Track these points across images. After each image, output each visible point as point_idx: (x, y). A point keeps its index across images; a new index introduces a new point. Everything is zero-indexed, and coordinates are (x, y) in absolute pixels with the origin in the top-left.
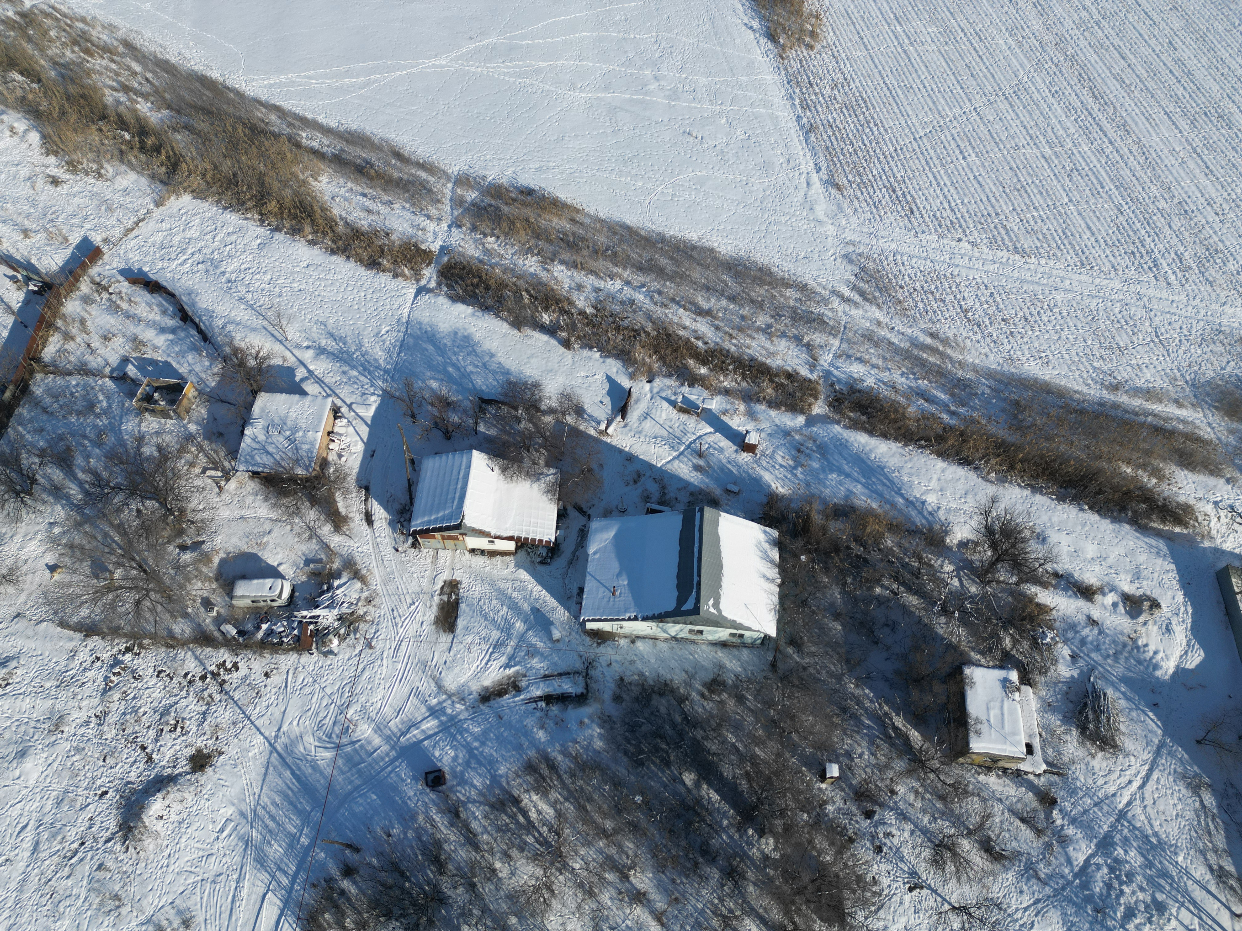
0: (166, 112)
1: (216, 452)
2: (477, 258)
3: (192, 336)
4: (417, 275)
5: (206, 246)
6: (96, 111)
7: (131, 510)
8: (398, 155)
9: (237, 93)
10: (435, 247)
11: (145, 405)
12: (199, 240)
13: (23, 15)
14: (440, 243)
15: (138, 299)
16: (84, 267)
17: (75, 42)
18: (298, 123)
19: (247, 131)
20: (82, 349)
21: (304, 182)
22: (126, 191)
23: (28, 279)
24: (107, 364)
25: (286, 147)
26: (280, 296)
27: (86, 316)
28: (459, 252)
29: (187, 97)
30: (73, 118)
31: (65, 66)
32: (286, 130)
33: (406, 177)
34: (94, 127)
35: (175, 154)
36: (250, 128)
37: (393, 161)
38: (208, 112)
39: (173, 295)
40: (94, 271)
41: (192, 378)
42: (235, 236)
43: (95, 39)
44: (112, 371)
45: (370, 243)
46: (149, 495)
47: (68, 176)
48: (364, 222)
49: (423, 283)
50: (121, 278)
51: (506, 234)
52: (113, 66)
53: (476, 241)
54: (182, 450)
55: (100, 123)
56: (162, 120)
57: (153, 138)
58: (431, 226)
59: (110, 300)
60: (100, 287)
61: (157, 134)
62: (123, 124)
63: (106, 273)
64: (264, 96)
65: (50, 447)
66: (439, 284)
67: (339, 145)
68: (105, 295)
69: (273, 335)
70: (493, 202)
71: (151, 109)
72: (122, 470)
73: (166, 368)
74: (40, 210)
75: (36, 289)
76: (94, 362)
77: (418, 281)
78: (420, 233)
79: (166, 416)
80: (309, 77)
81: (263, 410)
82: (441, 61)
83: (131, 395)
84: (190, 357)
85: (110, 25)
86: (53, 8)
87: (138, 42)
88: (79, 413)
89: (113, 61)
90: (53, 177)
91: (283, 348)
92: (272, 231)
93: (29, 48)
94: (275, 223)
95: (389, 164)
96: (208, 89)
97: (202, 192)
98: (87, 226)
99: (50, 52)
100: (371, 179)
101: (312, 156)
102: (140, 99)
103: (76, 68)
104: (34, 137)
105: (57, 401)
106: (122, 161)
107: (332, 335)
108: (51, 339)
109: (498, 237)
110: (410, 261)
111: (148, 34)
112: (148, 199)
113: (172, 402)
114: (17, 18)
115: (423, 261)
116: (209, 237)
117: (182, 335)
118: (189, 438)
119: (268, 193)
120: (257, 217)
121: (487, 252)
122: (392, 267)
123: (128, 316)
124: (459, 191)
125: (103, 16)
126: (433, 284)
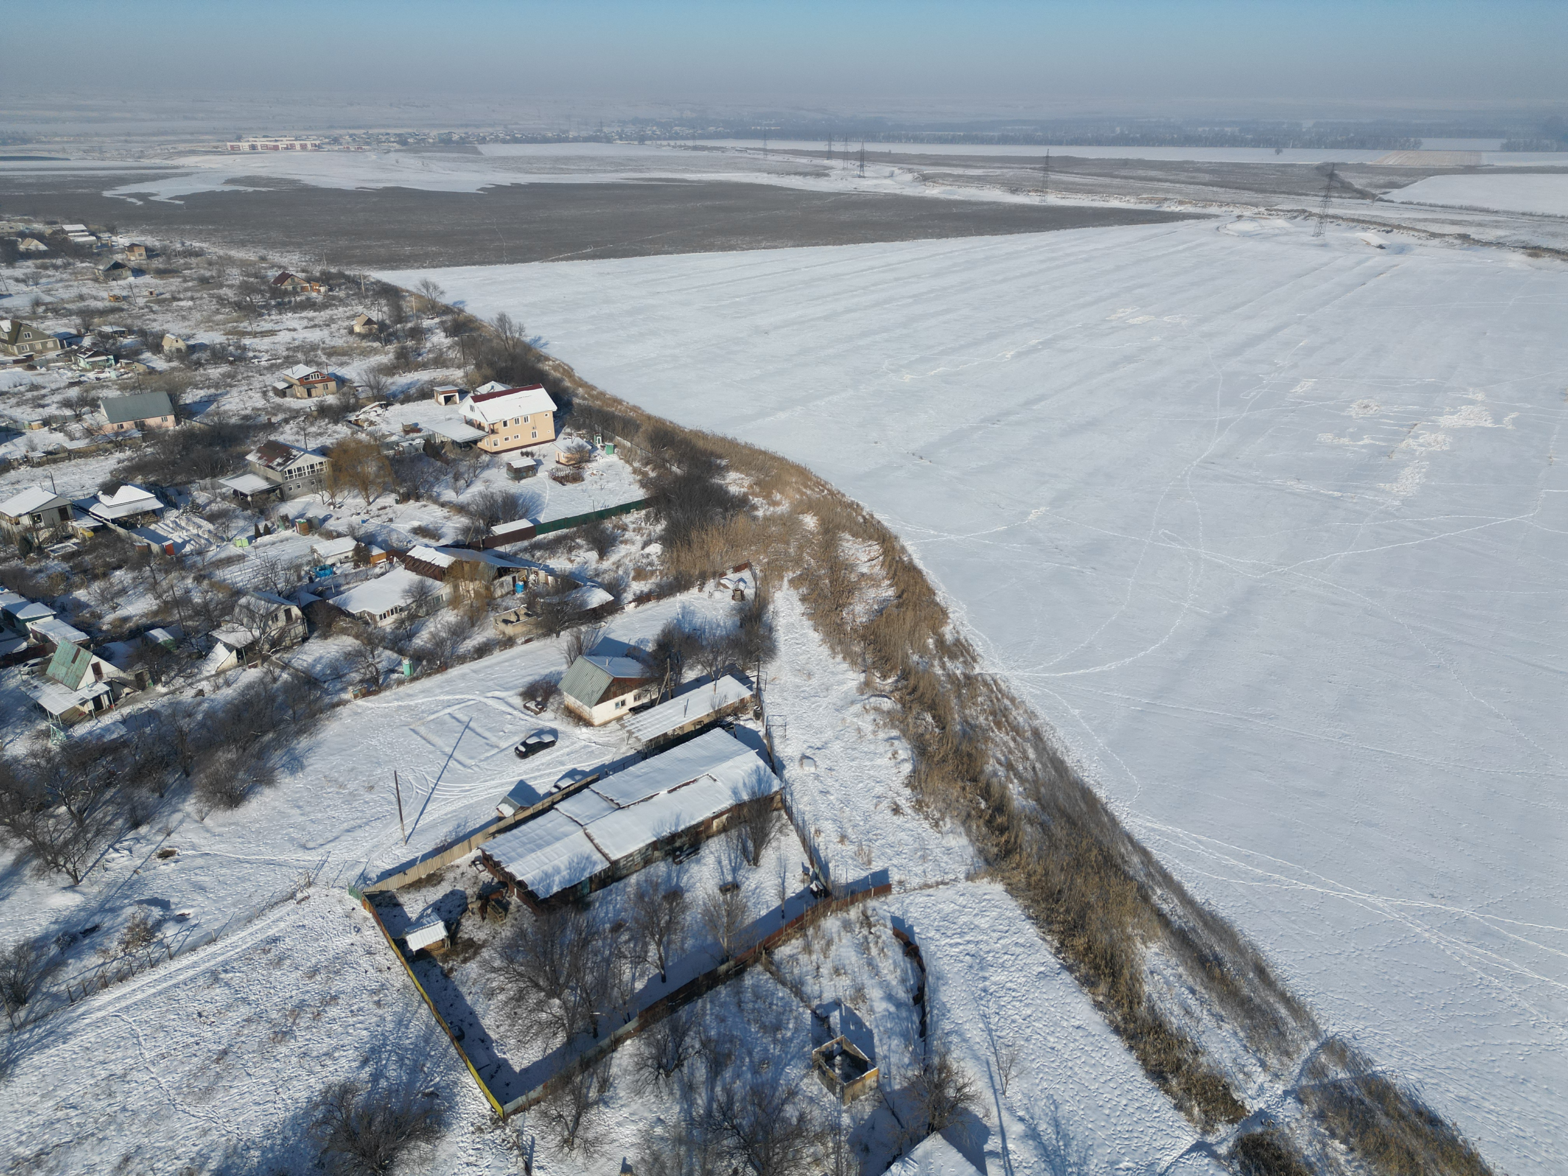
0: (1032, 803)
1: (849, 1166)
2: (1306, 1158)
3: (912, 1022)
4: (1208, 1126)
5: (987, 942)
6: (971, 772)
7: (730, 1165)
8: (1261, 971)
9: (1114, 821)
10: (1253, 1106)
11: (822, 1061)
12: (983, 932)
13: (967, 677)
14: (1262, 1105)
15: (890, 953)
16: (866, 894)
17: (993, 713)
18: (1158, 877)
19: (1100, 858)
20: (809, 968)
21: (1129, 938)
22: (948, 851)
23: (816, 877)
24: (820, 997)
25: (1132, 893)
26: (1027, 1040)
27: (836, 940)
28: (1282, 1135)
29: (1061, 799)
30: (949, 767)
31: (973, 727)
32: (1142, 877)
33: (1257, 1001)
34: (960, 784)
35: (1016, 842)
36: (1105, 857)
37: (1251, 975)
38: (1071, 822)
39: (922, 969)
40: (872, 903)
41: (881, 1066)
42: (1021, 950)
43: (1012, 717)
44: (819, 1007)
45: (1169, 1048)
46: (756, 1162)
47: (909, 811)
48: (1175, 1020)
49: (1210, 1139)
50: (889, 924)
51: (1367, 1154)
52: (1012, 744)
53: (1315, 1134)
54: (820, 1137)
55: (968, 783)
56: (1024, 807)
57: (1005, 819)
58: (1261, 1077)
59: (866, 938)
60: (866, 921)
61: (1011, 817)
62: (986, 793)
63: (881, 912)
64: (1139, 835)
65: (717, 1042)
66: (1232, 1156)
67: (1193, 922)
68: (865, 932)
69: (991, 1077)
70: (1367, 1100)
71: (1020, 793)
72: (755, 1113)
73: (865, 1038)
74: (867, 826)
75: (815, 889)
76: (811, 989)
77: (1205, 1132)
78: (1241, 1076)
79: (831, 1088)
80: (1199, 842)
81: (927, 1155)
82: (1379, 901)
83: (818, 1042)
84: (895, 1042)
85: (1032, 712)
86: (995, 682)
87: (1047, 735)
88: (763, 1027)
89: (1014, 740)
90: (898, 806)
91: (993, 1100)
92: (1063, 967)
93: (954, 702)
94: (1071, 961)
95: (1244, 976)
96: (1086, 803)
97: (1017, 889)
98: (895, 861)
99: (967, 712)
100: (1212, 978)
101: (1155, 917)
102: (1016, 781)
103: (979, 732)
104: (907, 768)
105: (755, 1002)
106: (964, 823)
107: (1056, 1124)
108: (793, 941)
109: (1352, 1150)
110: (1208, 1101)
111: (1060, 733)
112: (963, 868)
113: (847, 1077)
114: (961, 677)
115: (1226, 1113)
116: (996, 935)
117: (904, 1014)
118: (835, 1128)
119: (1083, 927)
120: (1056, 944)
121: (1324, 1157)
122: (1180, 1093)
123: (870, 963)
124: (1323, 1058)
125: (1032, 704)
126: (1223, 1150)
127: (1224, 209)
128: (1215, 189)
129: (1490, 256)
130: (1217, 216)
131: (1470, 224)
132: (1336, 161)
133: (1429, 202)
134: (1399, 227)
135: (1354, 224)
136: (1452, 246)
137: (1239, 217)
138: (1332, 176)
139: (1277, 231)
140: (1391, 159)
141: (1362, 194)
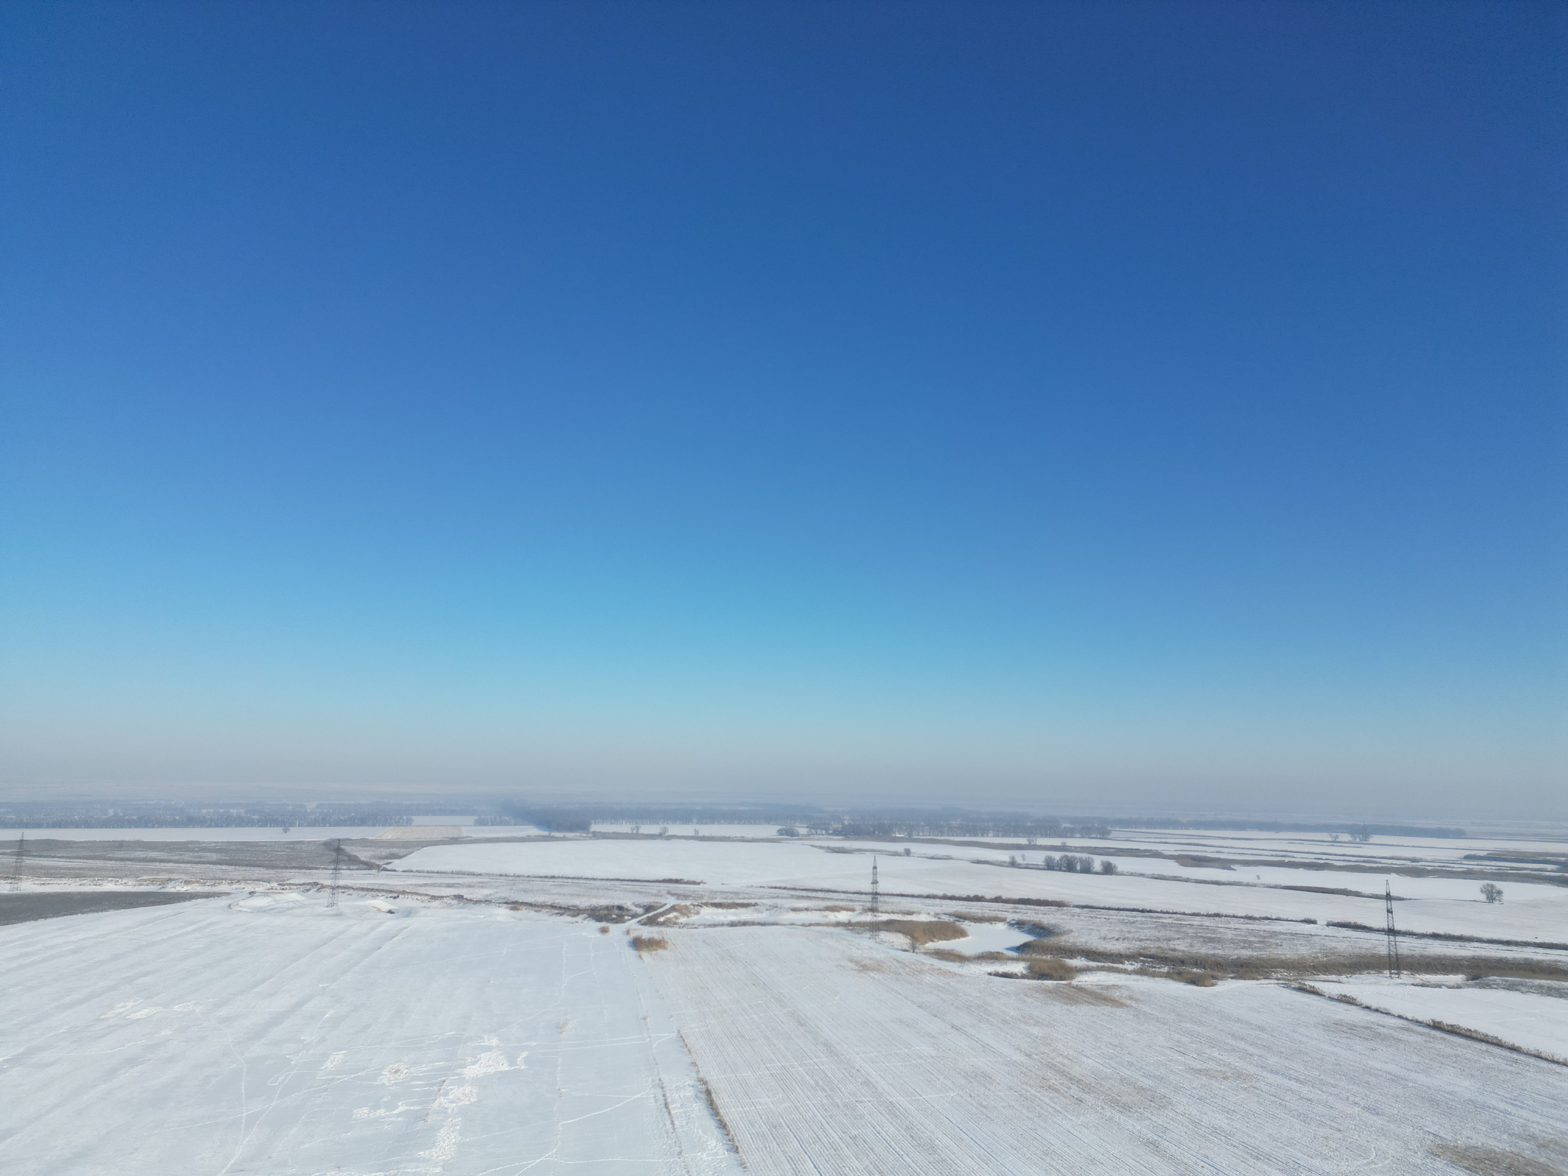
127: (234, 886)
128: (224, 867)
129: (481, 914)
130: (228, 894)
131: (462, 885)
132: (341, 838)
133: (426, 869)
134: (404, 893)
135: (364, 893)
136: (451, 905)
137: (252, 893)
138: (338, 850)
139: (291, 905)
140: (389, 834)
141: (369, 866)
